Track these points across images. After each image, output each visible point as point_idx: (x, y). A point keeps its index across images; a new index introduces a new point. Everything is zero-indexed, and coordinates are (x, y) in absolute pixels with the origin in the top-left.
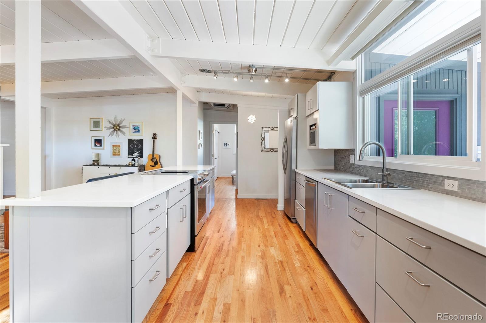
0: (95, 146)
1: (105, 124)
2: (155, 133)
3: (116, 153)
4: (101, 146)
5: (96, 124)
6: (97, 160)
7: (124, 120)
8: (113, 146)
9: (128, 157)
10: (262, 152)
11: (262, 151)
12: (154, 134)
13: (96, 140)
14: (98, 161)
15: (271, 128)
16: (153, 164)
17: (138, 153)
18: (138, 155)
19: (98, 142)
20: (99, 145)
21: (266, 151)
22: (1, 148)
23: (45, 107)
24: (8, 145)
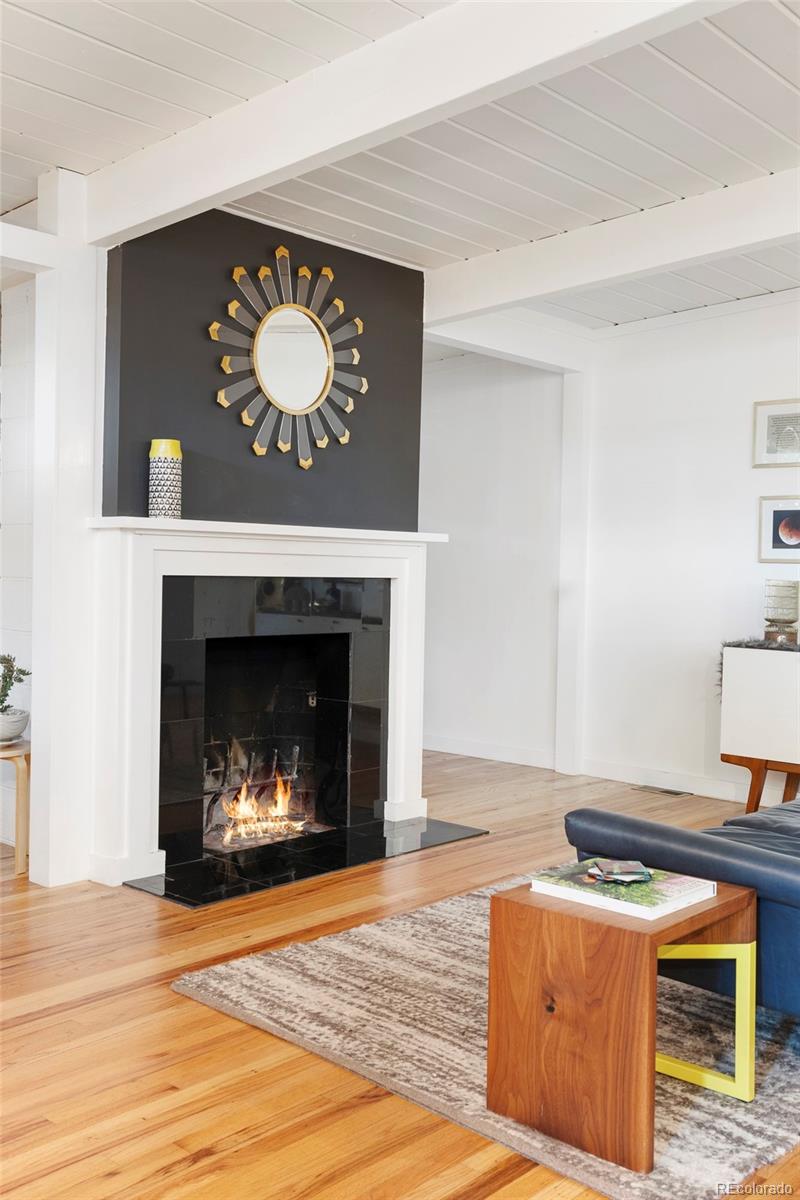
0: (774, 546)
5: (786, 430)
13: (781, 517)
14: (792, 622)
19: (792, 526)
20: (792, 541)
22: (422, 552)
23: (563, 369)
24: (444, 538)
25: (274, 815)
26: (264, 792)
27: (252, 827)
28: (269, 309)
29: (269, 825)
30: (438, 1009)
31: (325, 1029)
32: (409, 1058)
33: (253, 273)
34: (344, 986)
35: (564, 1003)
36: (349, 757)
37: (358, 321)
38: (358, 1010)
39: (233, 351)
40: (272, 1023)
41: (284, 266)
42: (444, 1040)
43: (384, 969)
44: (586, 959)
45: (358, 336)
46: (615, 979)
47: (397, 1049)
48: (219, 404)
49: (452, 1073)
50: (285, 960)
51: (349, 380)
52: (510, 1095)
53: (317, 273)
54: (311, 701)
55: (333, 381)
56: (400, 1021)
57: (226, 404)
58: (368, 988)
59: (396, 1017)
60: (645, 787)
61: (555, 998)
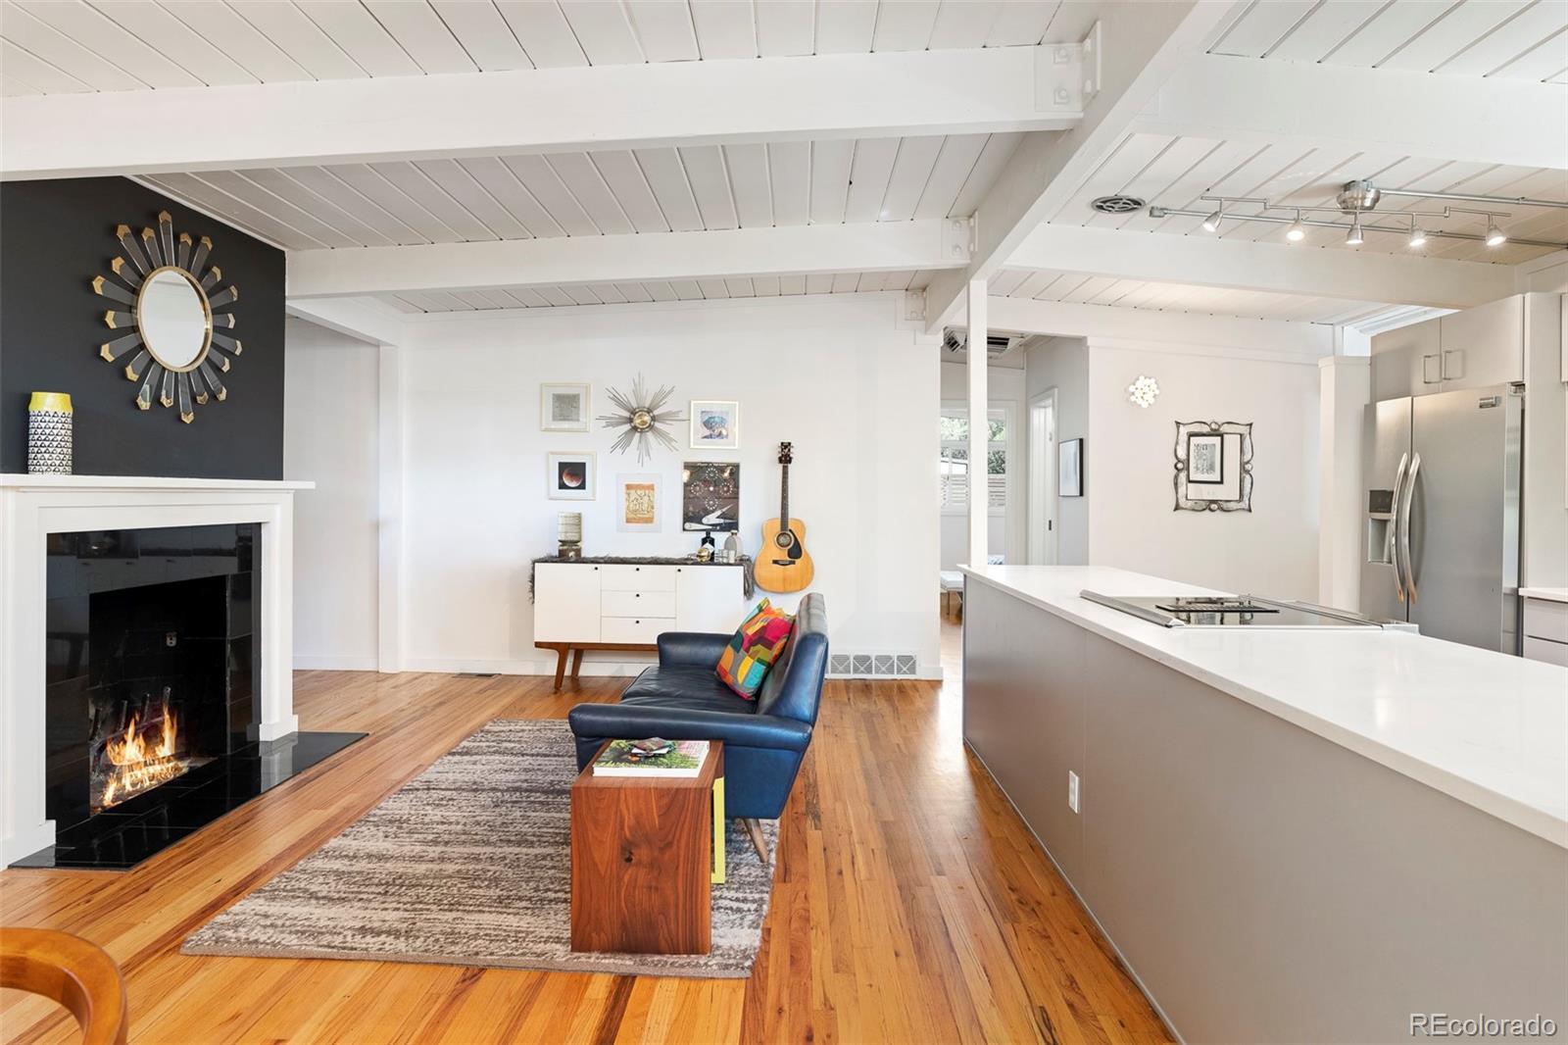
0: (560, 488)
1: (597, 407)
2: (786, 441)
3: (640, 516)
4: (584, 488)
5: (566, 405)
6: (576, 539)
7: (672, 391)
8: (629, 487)
9: (684, 530)
10: (1177, 512)
11: (1177, 508)
12: (782, 444)
13: (564, 468)
14: (578, 542)
15: (1210, 426)
16: (783, 555)
17: (719, 513)
18: (722, 521)
19: (573, 473)
20: (574, 485)
21: (1194, 510)
22: (290, 497)
23: (379, 341)
24: (311, 485)
25: (161, 756)
26: (151, 735)
27: (138, 774)
28: (153, 269)
29: (156, 769)
30: (463, 890)
31: (383, 938)
32: (476, 937)
33: (137, 233)
34: (365, 896)
35: (642, 854)
36: (229, 689)
37: (233, 289)
38: (395, 912)
39: (116, 305)
40: (326, 950)
41: (167, 233)
42: (490, 912)
43: (386, 872)
44: (659, 816)
45: (233, 303)
46: (683, 825)
47: (459, 933)
48: (103, 358)
49: (520, 935)
50: (284, 890)
51: (225, 342)
52: (594, 935)
53: (197, 241)
54: (168, 641)
55: (212, 342)
56: (441, 910)
57: (110, 358)
58: (387, 892)
59: (434, 907)
60: (461, 674)
61: (633, 851)
